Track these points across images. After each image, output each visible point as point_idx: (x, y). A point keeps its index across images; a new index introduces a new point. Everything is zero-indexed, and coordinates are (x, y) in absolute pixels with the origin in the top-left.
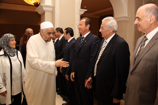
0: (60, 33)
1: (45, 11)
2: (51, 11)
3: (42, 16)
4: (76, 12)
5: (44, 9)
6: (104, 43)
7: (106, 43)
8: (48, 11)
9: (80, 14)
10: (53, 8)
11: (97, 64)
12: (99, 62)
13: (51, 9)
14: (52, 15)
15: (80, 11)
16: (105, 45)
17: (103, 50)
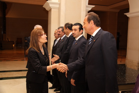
0: (69, 30)
1: (51, 8)
2: (58, 8)
4: (82, 8)
5: (51, 5)
8: (55, 8)
9: (86, 10)
10: (60, 4)
13: (58, 6)
14: (58, 11)
15: (87, 7)
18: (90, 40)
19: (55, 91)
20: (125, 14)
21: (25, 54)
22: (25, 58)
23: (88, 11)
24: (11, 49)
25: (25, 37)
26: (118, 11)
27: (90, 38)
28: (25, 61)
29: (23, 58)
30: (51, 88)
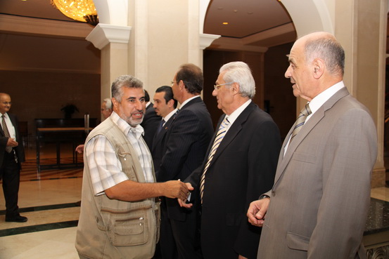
2: (127, 42)
3: (103, 54)
5: (108, 35)
6: (223, 124)
7: (228, 123)
8: (119, 42)
13: (126, 36)
16: (224, 128)
17: (221, 140)
21: (38, 163)
22: (38, 175)
23: (204, 48)
25: (36, 119)
26: (264, 49)
28: (40, 181)
29: (34, 175)
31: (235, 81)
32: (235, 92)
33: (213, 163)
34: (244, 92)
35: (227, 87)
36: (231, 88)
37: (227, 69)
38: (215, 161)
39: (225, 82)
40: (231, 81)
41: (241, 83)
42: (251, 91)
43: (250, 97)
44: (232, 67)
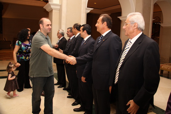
1: (53, 9)
6: (128, 44)
7: (130, 43)
8: (56, 9)
9: (86, 12)
10: (61, 6)
11: (120, 68)
12: (122, 66)
14: (59, 13)
15: (86, 9)
16: (129, 46)
18: (100, 39)
19: (58, 87)
20: (118, 17)
24: (8, 49)
27: (100, 38)
30: (56, 84)
31: (135, 22)
32: (135, 28)
33: (123, 63)
34: (139, 28)
35: (131, 25)
36: (133, 26)
37: (132, 15)
38: (125, 62)
39: (130, 22)
40: (133, 21)
41: (139, 23)
42: (143, 27)
43: (142, 30)
44: (134, 15)
